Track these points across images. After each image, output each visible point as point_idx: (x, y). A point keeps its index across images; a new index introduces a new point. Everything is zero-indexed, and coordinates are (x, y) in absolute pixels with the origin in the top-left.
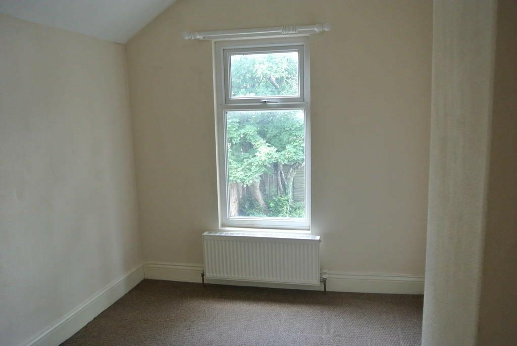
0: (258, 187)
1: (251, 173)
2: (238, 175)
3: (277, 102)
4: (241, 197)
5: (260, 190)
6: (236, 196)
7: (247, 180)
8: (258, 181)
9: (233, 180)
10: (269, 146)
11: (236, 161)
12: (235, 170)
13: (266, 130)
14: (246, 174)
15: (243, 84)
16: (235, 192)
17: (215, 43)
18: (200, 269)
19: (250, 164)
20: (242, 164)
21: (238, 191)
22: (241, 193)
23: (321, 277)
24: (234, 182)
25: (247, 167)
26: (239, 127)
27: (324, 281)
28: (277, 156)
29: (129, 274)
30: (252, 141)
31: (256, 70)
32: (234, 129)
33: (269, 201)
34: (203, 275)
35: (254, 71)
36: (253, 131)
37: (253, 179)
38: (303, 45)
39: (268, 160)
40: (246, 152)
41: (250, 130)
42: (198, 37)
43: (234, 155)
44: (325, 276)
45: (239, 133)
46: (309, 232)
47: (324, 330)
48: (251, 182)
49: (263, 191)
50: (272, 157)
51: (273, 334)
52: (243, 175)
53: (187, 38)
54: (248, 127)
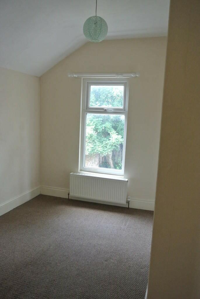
0: (111, 158)
1: (107, 149)
2: (99, 149)
3: (111, 110)
4: (101, 162)
5: (112, 159)
6: (98, 162)
7: (104, 153)
8: (111, 154)
9: (96, 152)
10: (117, 135)
11: (99, 142)
12: (98, 147)
13: (117, 126)
14: (104, 149)
15: (106, 100)
16: (98, 159)
17: (83, 79)
18: (67, 191)
19: (107, 144)
20: (102, 144)
21: (99, 159)
22: (101, 160)
23: (127, 200)
24: (97, 153)
25: (105, 145)
26: (102, 123)
27: (128, 202)
28: (122, 141)
29: (33, 190)
30: (109, 131)
31: (113, 92)
32: (99, 124)
33: (116, 166)
34: (69, 194)
35: (112, 93)
36: (109, 126)
37: (107, 152)
38: (126, 83)
39: (116, 143)
40: (105, 137)
41: (108, 125)
42: (75, 76)
43: (98, 139)
44: (129, 200)
45: (102, 126)
46: (123, 177)
47: (123, 224)
48: (106, 154)
49: (113, 160)
50: (119, 141)
51: (98, 224)
52: (102, 150)
53: (69, 76)
54: (107, 123)
